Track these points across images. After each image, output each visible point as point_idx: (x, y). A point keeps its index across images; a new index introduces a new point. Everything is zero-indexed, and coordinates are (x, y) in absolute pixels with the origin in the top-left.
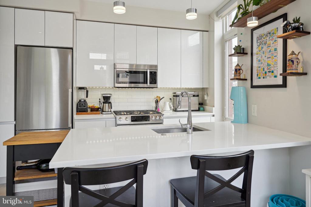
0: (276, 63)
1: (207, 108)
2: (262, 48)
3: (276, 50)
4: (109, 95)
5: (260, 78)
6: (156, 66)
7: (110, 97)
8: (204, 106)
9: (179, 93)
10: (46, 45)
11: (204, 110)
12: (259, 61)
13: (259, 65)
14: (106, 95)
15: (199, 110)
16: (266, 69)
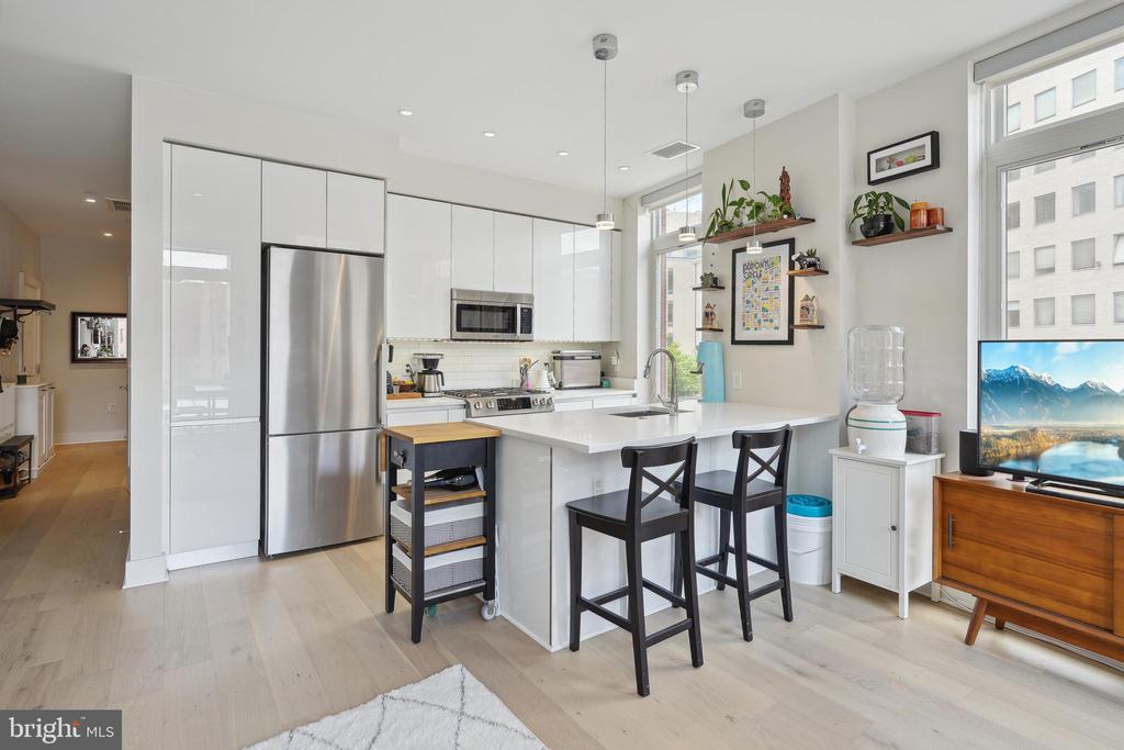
0: (778, 310)
1: (617, 381)
2: (753, 282)
3: (777, 288)
4: (437, 357)
5: (748, 329)
6: (531, 297)
7: (437, 360)
8: (611, 379)
9: (566, 352)
10: (330, 246)
11: (609, 387)
12: (748, 302)
13: (748, 309)
14: (430, 357)
15: (601, 386)
16: (759, 316)
